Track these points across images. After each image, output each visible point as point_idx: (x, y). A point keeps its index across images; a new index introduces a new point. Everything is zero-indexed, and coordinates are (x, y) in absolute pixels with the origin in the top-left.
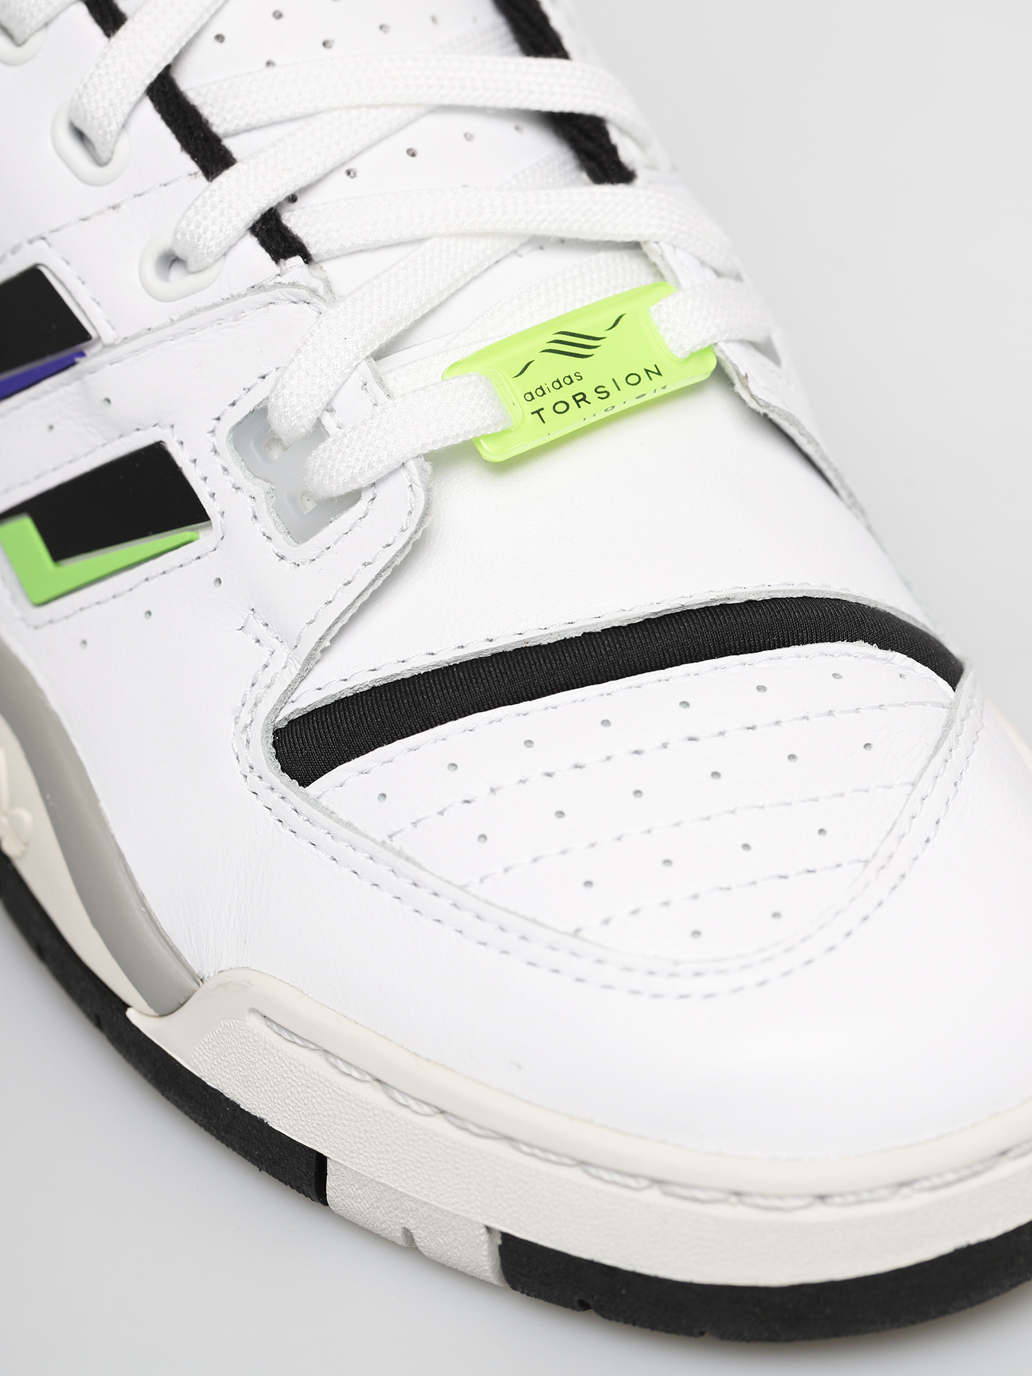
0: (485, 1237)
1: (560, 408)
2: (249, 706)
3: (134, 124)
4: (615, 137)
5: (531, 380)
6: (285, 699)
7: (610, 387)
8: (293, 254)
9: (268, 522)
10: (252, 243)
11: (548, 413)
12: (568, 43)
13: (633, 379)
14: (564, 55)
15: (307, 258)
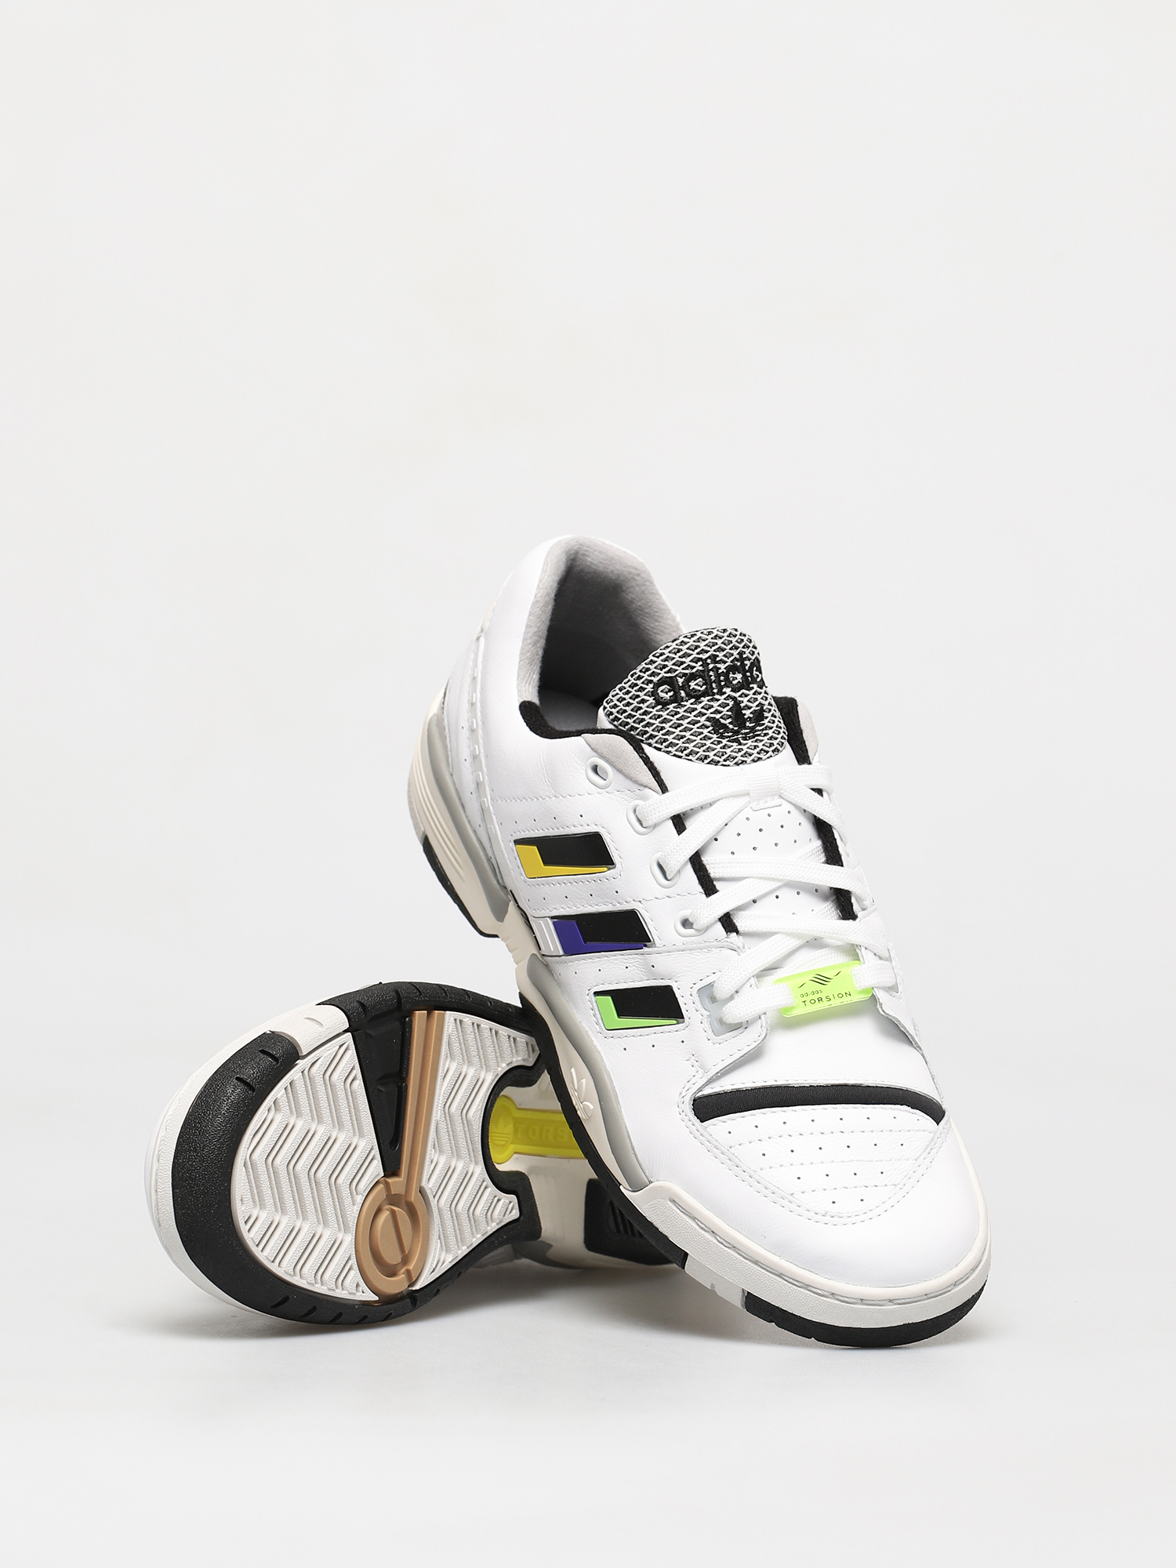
0: (741, 1294)
1: (813, 1002)
2: (686, 1089)
3: (683, 873)
4: (853, 900)
5: (803, 990)
6: (700, 1090)
7: (831, 997)
8: (733, 931)
9: (706, 1025)
10: (719, 925)
11: (807, 1003)
12: (844, 864)
13: (840, 996)
14: (842, 866)
15: (737, 932)
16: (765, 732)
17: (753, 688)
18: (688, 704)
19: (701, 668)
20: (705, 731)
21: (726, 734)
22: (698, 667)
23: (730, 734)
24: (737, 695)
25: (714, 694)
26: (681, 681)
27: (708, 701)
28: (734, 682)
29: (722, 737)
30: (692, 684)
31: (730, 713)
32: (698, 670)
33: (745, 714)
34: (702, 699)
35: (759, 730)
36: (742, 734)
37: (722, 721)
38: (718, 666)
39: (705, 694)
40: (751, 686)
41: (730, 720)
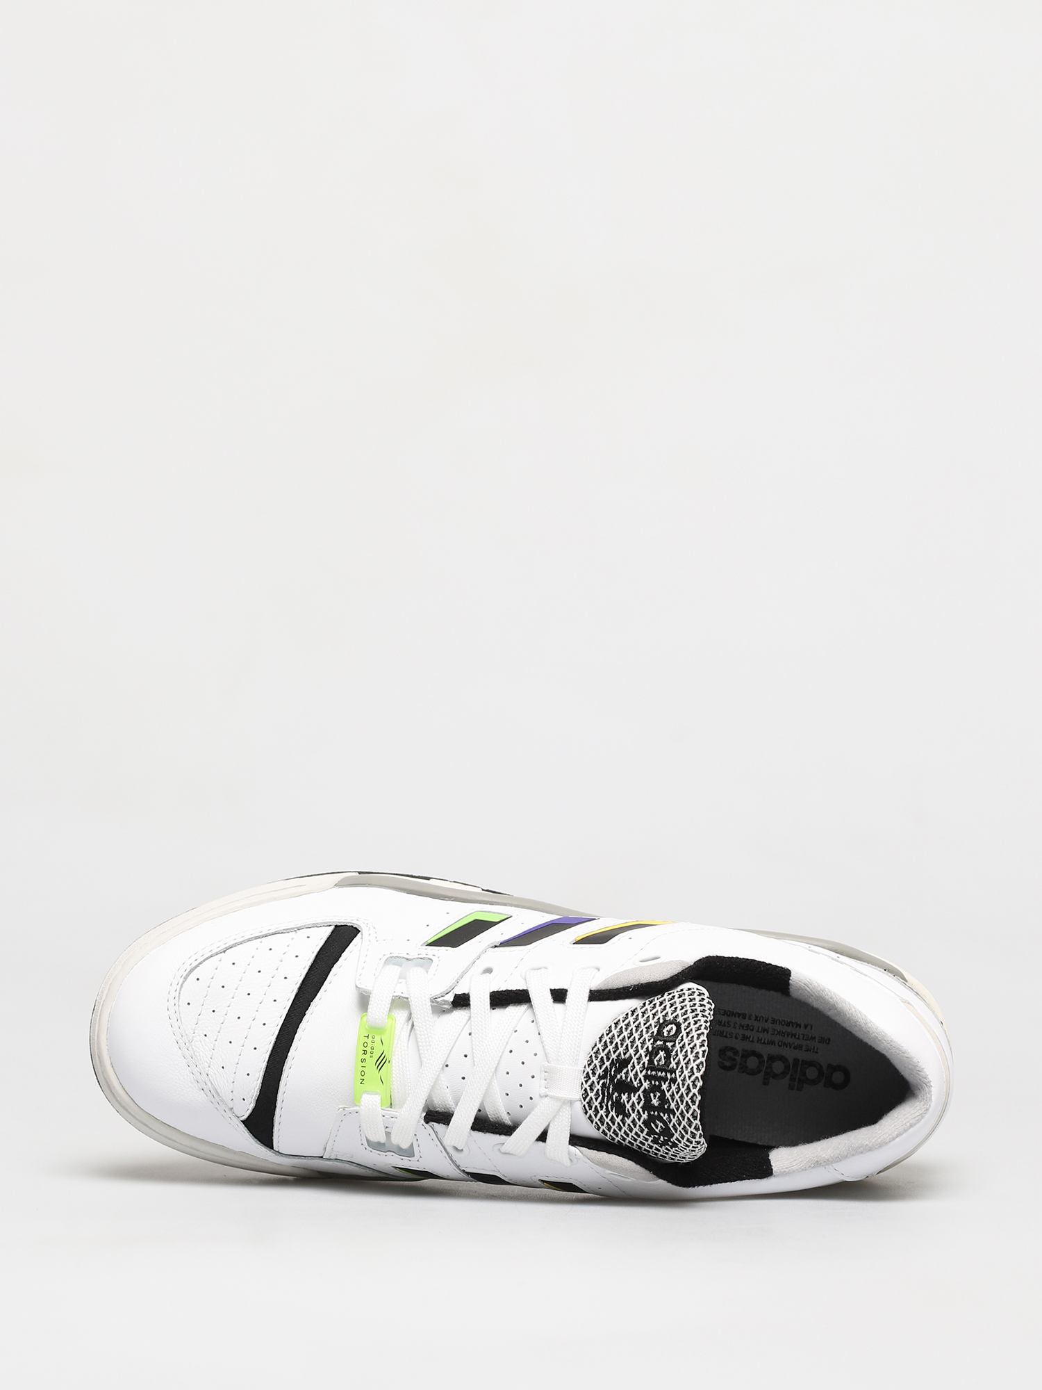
1: (366, 1045)
5: (378, 1041)
7: (363, 1064)
11: (366, 1040)
13: (363, 1073)
15: (450, 1006)
16: (605, 1107)
17: (644, 1113)
18: (649, 1044)
19: (671, 1066)
20: (621, 1050)
21: (613, 1069)
22: (673, 1065)
23: (613, 1073)
24: (640, 1092)
25: (647, 1070)
26: (669, 1044)
27: (644, 1063)
28: (652, 1095)
29: (612, 1064)
30: (662, 1054)
31: (629, 1080)
32: (671, 1063)
33: (624, 1095)
34: (648, 1058)
35: (608, 1102)
36: (609, 1085)
37: (625, 1070)
38: (667, 1083)
39: (651, 1061)
40: (646, 1112)
41: (624, 1078)
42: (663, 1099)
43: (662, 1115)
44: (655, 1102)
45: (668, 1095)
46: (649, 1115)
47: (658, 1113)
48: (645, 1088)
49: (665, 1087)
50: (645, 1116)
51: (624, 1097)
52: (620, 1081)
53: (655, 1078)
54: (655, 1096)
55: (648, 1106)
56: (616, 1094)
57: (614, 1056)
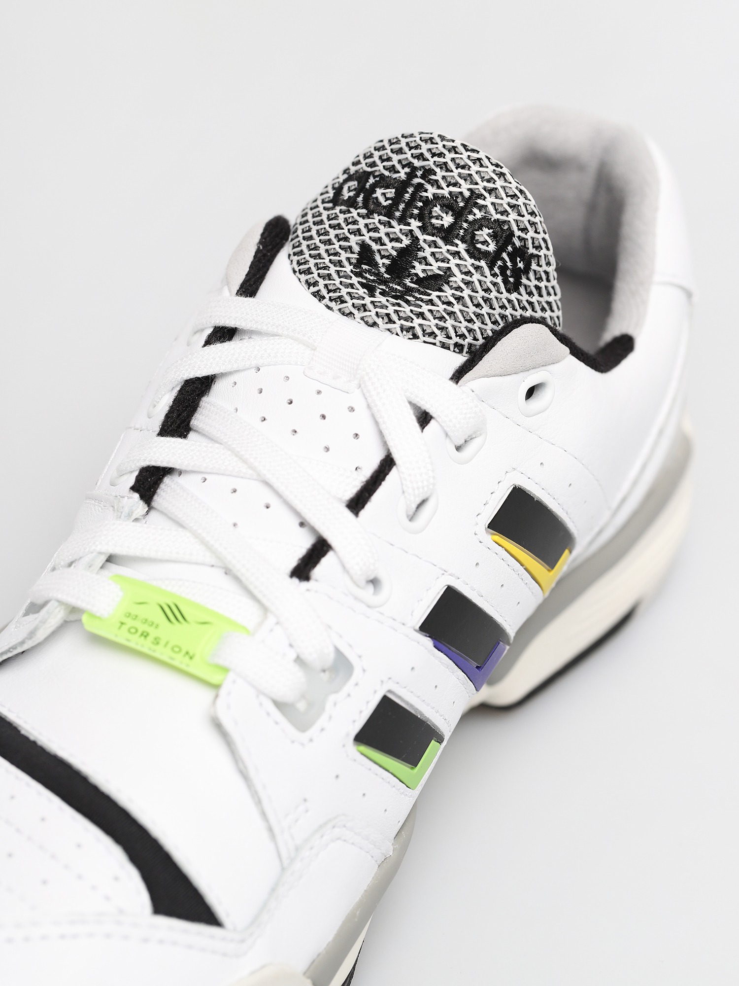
42: (449, 205)
43: (471, 218)
44: (448, 220)
45: (445, 192)
46: (463, 240)
47: (466, 221)
48: (419, 227)
49: (431, 192)
50: (462, 247)
51: (419, 269)
52: (389, 269)
53: (410, 204)
54: (438, 217)
55: (447, 234)
56: (407, 282)
57: (348, 268)
